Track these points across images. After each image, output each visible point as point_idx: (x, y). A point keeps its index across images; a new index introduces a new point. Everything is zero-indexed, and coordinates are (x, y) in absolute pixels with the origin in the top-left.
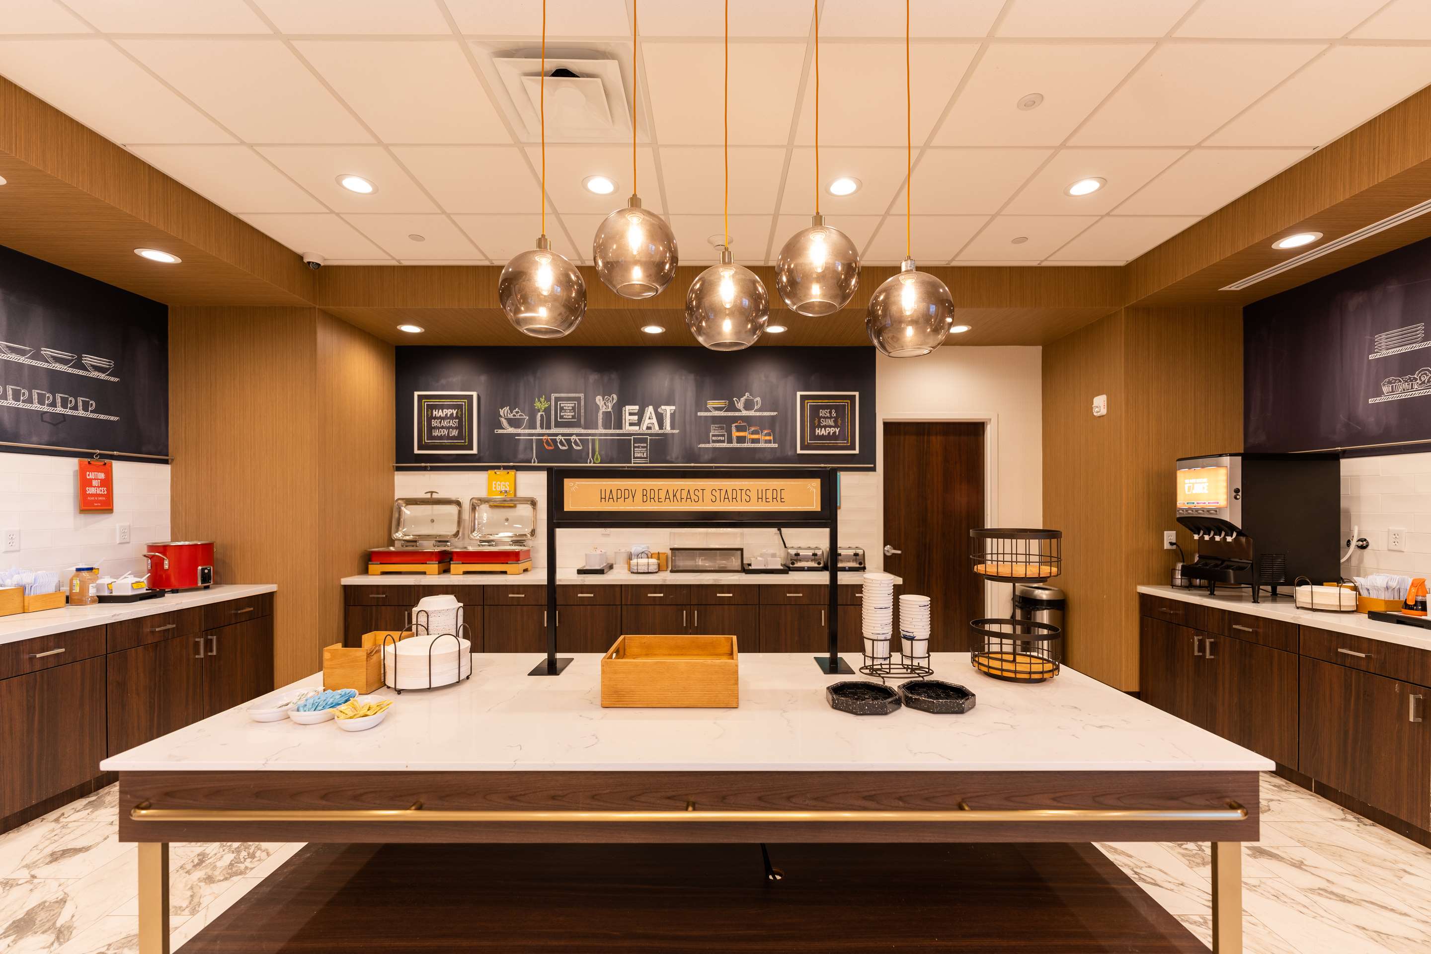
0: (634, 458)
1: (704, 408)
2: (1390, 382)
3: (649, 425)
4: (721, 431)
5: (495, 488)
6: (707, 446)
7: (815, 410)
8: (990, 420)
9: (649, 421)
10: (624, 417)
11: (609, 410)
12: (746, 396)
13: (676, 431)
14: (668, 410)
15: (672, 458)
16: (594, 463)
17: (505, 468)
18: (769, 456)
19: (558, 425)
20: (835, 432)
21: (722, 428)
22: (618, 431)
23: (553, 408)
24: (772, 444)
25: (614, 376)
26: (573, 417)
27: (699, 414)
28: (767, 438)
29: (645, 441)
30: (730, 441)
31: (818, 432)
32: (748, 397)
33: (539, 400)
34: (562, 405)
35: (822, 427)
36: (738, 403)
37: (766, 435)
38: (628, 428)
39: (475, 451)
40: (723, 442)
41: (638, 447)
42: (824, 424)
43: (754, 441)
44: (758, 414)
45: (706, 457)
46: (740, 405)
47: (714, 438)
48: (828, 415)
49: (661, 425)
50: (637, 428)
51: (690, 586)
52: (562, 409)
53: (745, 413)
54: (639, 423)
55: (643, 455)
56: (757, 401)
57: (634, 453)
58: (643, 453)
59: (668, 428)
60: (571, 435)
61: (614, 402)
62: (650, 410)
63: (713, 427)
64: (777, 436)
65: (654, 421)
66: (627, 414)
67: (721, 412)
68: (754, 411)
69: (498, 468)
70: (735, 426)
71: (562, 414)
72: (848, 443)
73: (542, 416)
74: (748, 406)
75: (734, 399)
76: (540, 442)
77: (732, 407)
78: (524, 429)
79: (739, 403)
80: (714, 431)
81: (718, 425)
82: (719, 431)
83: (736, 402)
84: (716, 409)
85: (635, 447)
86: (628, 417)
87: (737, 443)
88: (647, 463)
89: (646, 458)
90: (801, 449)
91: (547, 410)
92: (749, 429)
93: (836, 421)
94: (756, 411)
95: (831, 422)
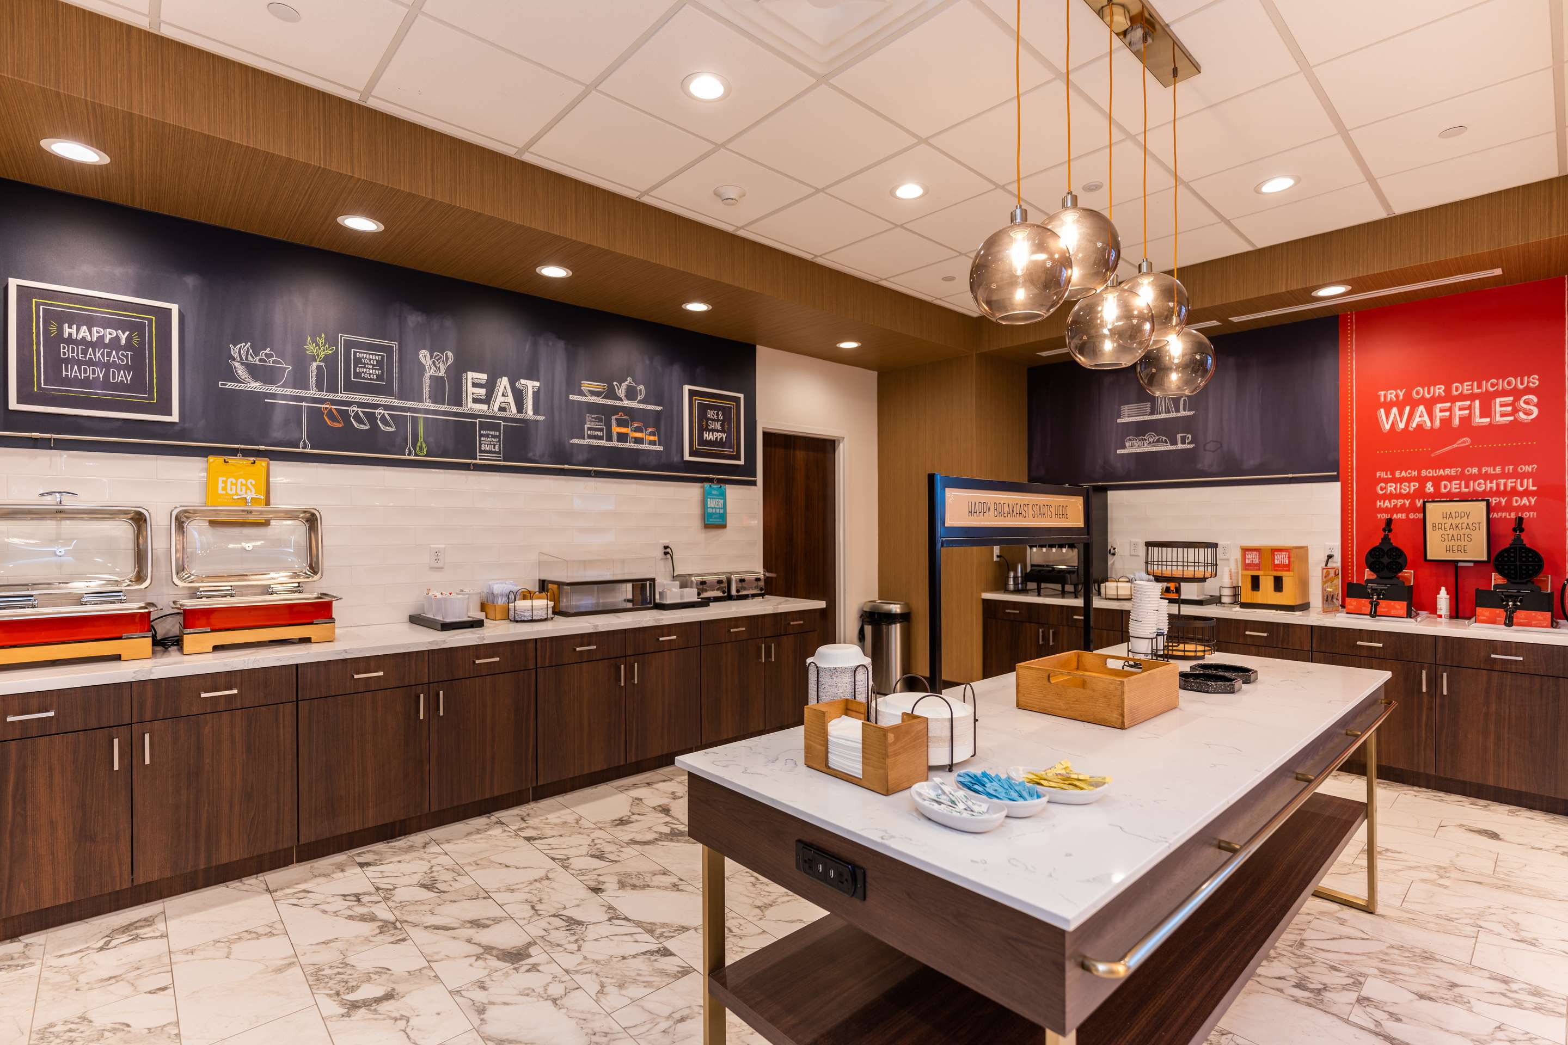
0: (481, 451)
1: (577, 391)
2: (1130, 440)
3: (503, 405)
4: (599, 423)
5: (224, 489)
6: (582, 442)
7: (703, 409)
8: (843, 438)
9: (503, 399)
10: (464, 388)
11: (440, 375)
12: (628, 381)
13: (541, 418)
14: (530, 386)
15: (534, 455)
16: (416, 455)
17: (246, 453)
18: (654, 462)
19: (350, 387)
20: (722, 438)
21: (600, 420)
22: (455, 409)
23: (341, 358)
25: (448, 323)
26: (379, 378)
27: (572, 397)
28: (652, 438)
29: (496, 427)
30: (609, 439)
31: (706, 436)
32: (630, 383)
33: (314, 341)
34: (358, 355)
35: (710, 430)
36: (619, 389)
37: (651, 434)
38: (470, 406)
39: (175, 418)
40: (601, 438)
41: (487, 436)
42: (711, 427)
43: (638, 441)
44: (642, 406)
45: (581, 457)
46: (621, 392)
47: (590, 433)
48: (715, 417)
49: (520, 407)
50: (484, 407)
52: (358, 361)
53: (627, 403)
54: (487, 400)
55: (494, 448)
56: (640, 390)
57: (480, 444)
58: (494, 446)
59: (529, 412)
60: (376, 406)
61: (448, 364)
62: (504, 381)
63: (588, 417)
64: (662, 438)
65: (510, 399)
66: (470, 385)
67: (599, 399)
68: (638, 402)
69: (234, 452)
70: (616, 419)
71: (358, 370)
72: (733, 451)
73: (319, 367)
74: (631, 394)
75: (615, 383)
76: (315, 414)
77: (611, 394)
78: (283, 386)
79: (620, 390)
80: (590, 423)
81: (595, 416)
82: (596, 423)
83: (616, 387)
84: (593, 393)
85: (481, 436)
86: (471, 390)
87: (618, 442)
88: (500, 460)
89: (499, 453)
90: (690, 455)
91: (330, 361)
92: (631, 425)
93: (722, 426)
94: (639, 402)
95: (717, 426)
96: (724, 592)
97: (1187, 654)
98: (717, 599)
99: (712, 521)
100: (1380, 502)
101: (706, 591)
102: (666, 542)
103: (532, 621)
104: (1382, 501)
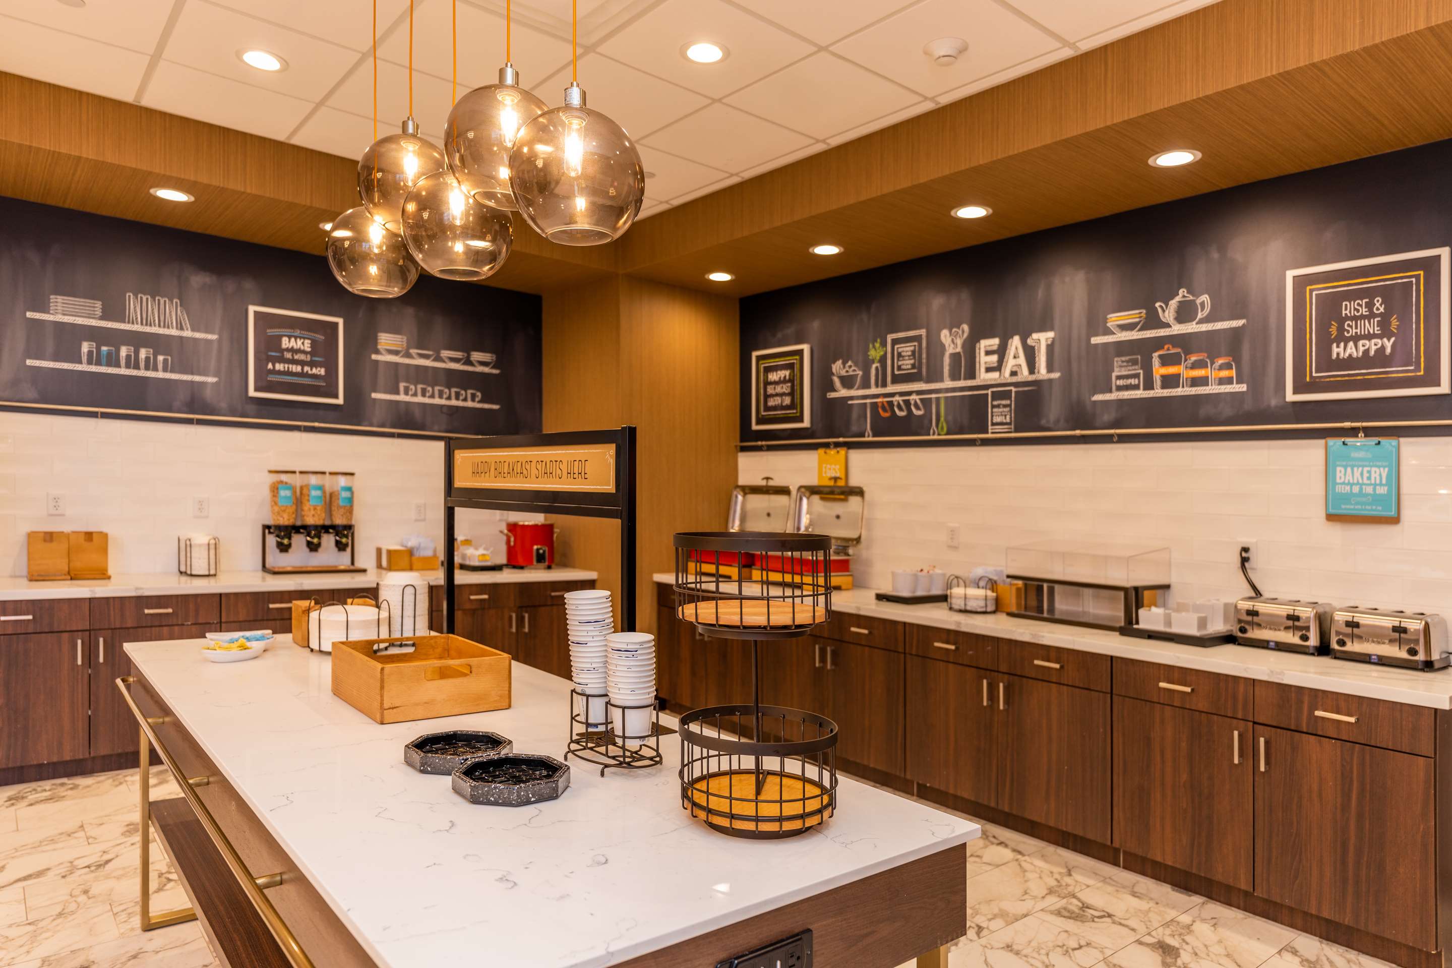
0: (993, 424)
1: (1101, 330)
3: (1015, 369)
4: (1133, 367)
5: (825, 473)
6: (1108, 397)
9: (1014, 362)
10: (977, 360)
11: (957, 351)
12: (1181, 295)
13: (1056, 375)
14: (1042, 339)
15: (1049, 421)
16: (939, 434)
17: (835, 445)
18: (1228, 412)
19: (896, 380)
20: (1382, 349)
21: (1134, 362)
22: (970, 383)
23: (889, 356)
24: (1234, 385)
25: (964, 295)
26: (913, 366)
27: (1095, 340)
28: (1224, 373)
29: (1006, 395)
30: (1149, 386)
31: (1337, 351)
32: (1184, 296)
33: (874, 347)
34: (900, 350)
35: (1347, 341)
36: (1164, 311)
37: (1221, 368)
38: (984, 377)
39: (806, 423)
40: (1136, 387)
41: (998, 406)
42: (1354, 331)
43: (1196, 382)
44: (1204, 327)
45: (1107, 418)
46: (1168, 314)
47: (1120, 382)
48: (1364, 311)
49: (1032, 368)
50: (996, 375)
52: (899, 355)
53: (1178, 329)
54: (998, 368)
55: (1005, 418)
56: (1202, 304)
57: (992, 416)
58: (1005, 416)
59: (1042, 372)
60: (909, 393)
61: (964, 337)
62: (1015, 342)
63: (1117, 361)
64: (1245, 370)
65: (1022, 360)
66: (983, 353)
67: (1133, 332)
68: (1197, 323)
69: (829, 445)
70: (1160, 357)
71: (900, 363)
72: (1418, 368)
73: (877, 368)
74: (1185, 313)
75: (1157, 305)
76: (874, 406)
77: (1153, 321)
78: (858, 389)
79: (1167, 312)
80: (1119, 369)
81: (1127, 358)
82: (1130, 368)
83: (1160, 310)
84: (1124, 328)
85: (993, 407)
86: (984, 359)
88: (1011, 432)
89: (1010, 424)
90: (1296, 391)
91: (883, 360)
92: (1186, 360)
93: (1384, 325)
94: (1201, 322)
95: (1372, 327)
99: (1346, 509)
102: (1245, 541)
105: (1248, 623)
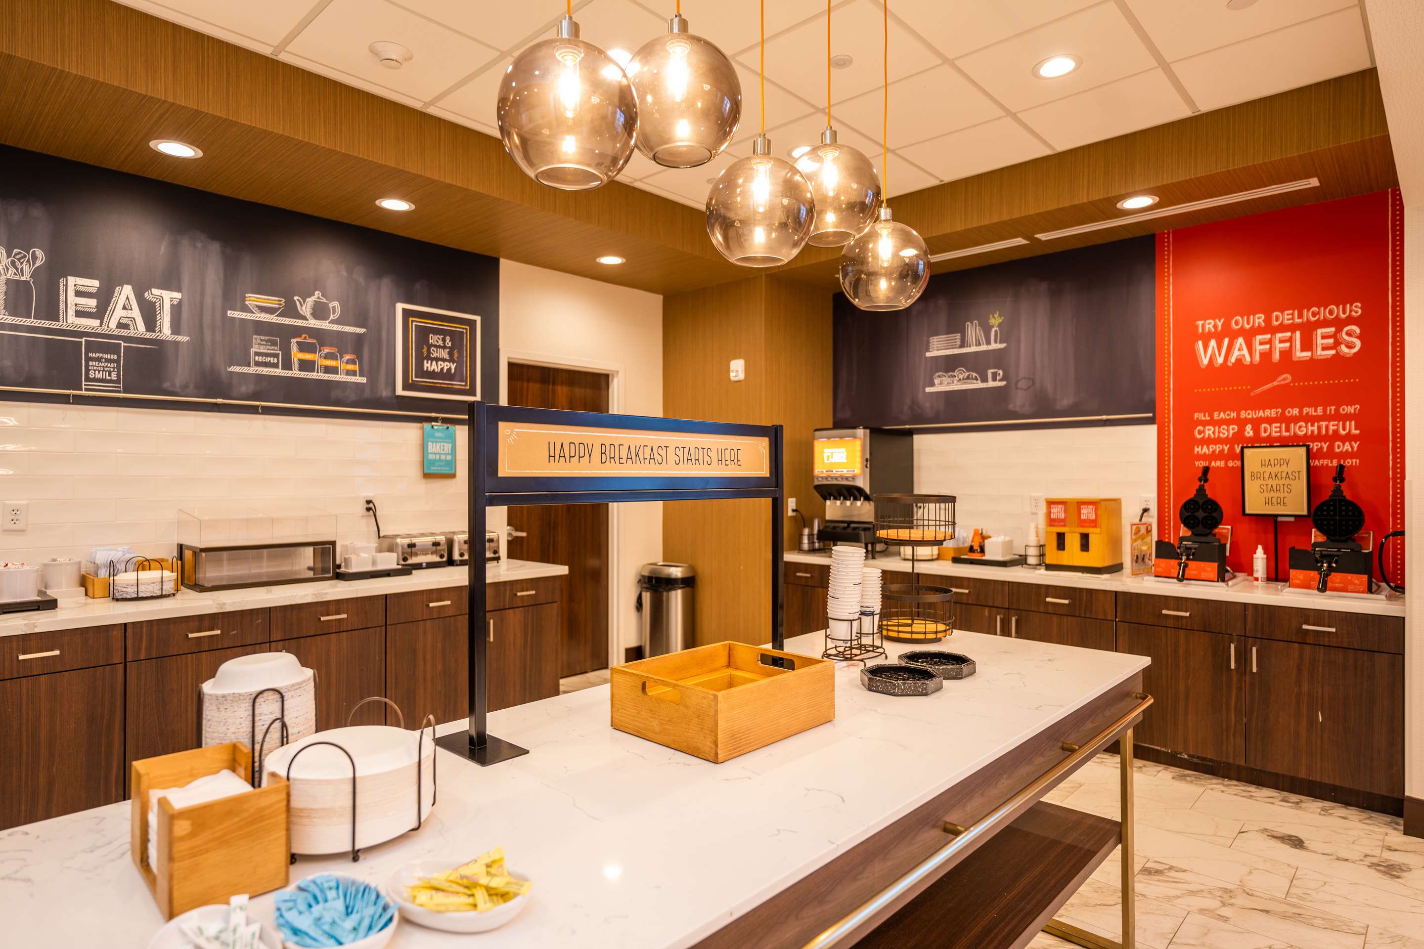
0: (88, 379)
1: (239, 305)
2: (939, 376)
3: (124, 321)
4: (272, 347)
6: (245, 370)
7: (423, 334)
8: (618, 372)
9: (124, 313)
10: (62, 297)
11: (23, 278)
12: (316, 296)
13: (183, 339)
14: (165, 298)
15: (174, 385)
18: (353, 397)
20: (449, 369)
21: (274, 343)
22: (47, 324)
24: (358, 377)
25: (37, 212)
27: (230, 313)
28: (350, 367)
29: (115, 349)
30: (287, 366)
31: (427, 365)
32: (318, 298)
35: (432, 359)
36: (302, 305)
37: (348, 362)
38: (72, 321)
40: (276, 366)
41: (99, 360)
42: (435, 355)
43: (328, 370)
44: (336, 327)
45: (244, 389)
46: (306, 309)
47: (259, 359)
48: (441, 343)
49: (151, 322)
50: (95, 323)
51: (270, 610)
53: (313, 323)
54: (100, 313)
55: (110, 375)
56: (334, 308)
57: (87, 371)
58: (110, 372)
59: (166, 331)
61: (36, 265)
62: (126, 291)
63: (256, 339)
64: (366, 367)
65: (136, 313)
66: (71, 292)
67: (272, 316)
68: (329, 323)
70: (297, 342)
72: (466, 385)
74: (320, 312)
75: (296, 298)
77: (291, 310)
79: (304, 307)
80: (258, 345)
81: (267, 338)
82: (268, 347)
83: (298, 303)
84: (263, 309)
85: (88, 359)
86: (72, 299)
87: (300, 370)
88: (119, 392)
89: (117, 382)
90: (404, 389)
92: (320, 351)
93: (451, 353)
94: (332, 322)
95: (444, 354)
96: (442, 556)
97: (915, 636)
98: (431, 565)
99: (434, 469)
100: (1198, 447)
101: (416, 555)
102: (369, 495)
103: (138, 599)
104: (1200, 447)
105: (407, 553)
